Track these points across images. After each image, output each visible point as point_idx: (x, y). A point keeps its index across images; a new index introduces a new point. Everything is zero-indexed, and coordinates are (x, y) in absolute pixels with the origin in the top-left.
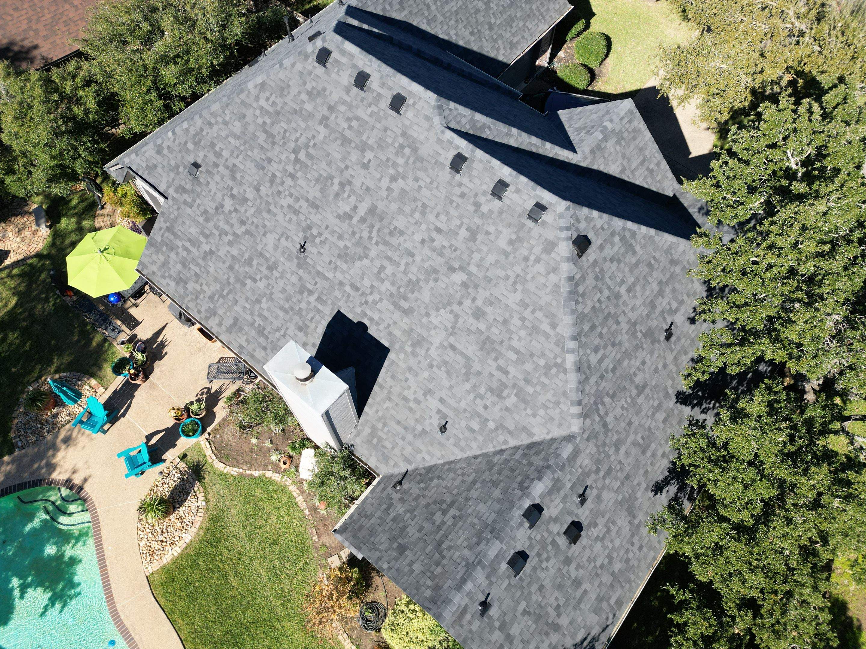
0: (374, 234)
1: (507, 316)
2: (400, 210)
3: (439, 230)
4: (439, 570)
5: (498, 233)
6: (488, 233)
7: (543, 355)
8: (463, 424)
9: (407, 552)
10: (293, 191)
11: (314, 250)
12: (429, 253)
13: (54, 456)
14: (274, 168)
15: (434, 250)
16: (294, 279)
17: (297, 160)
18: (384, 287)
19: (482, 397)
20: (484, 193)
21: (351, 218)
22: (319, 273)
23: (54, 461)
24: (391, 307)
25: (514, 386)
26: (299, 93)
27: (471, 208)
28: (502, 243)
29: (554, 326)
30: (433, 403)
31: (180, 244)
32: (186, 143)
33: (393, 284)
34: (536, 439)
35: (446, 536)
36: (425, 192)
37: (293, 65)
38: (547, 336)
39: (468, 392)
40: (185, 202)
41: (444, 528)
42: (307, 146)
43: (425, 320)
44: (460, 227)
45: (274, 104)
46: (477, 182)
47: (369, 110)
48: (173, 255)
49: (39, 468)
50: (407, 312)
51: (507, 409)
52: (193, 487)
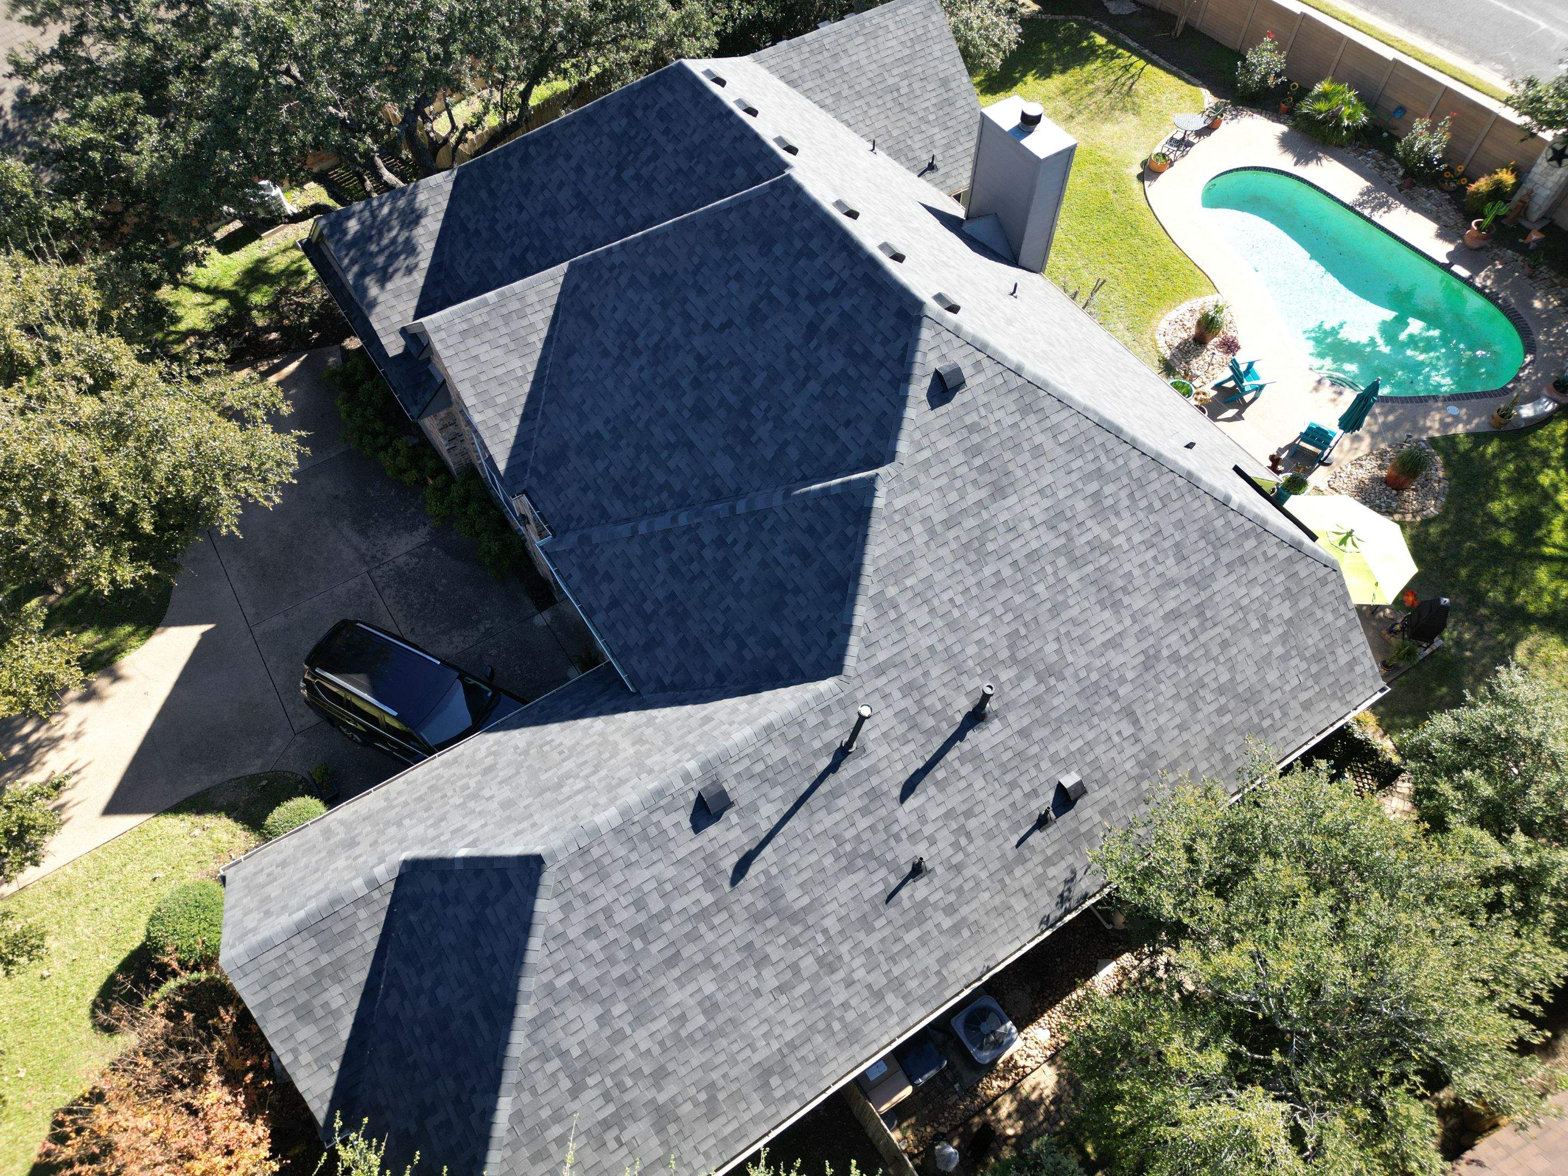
35: (903, 60)
52: (1172, 354)
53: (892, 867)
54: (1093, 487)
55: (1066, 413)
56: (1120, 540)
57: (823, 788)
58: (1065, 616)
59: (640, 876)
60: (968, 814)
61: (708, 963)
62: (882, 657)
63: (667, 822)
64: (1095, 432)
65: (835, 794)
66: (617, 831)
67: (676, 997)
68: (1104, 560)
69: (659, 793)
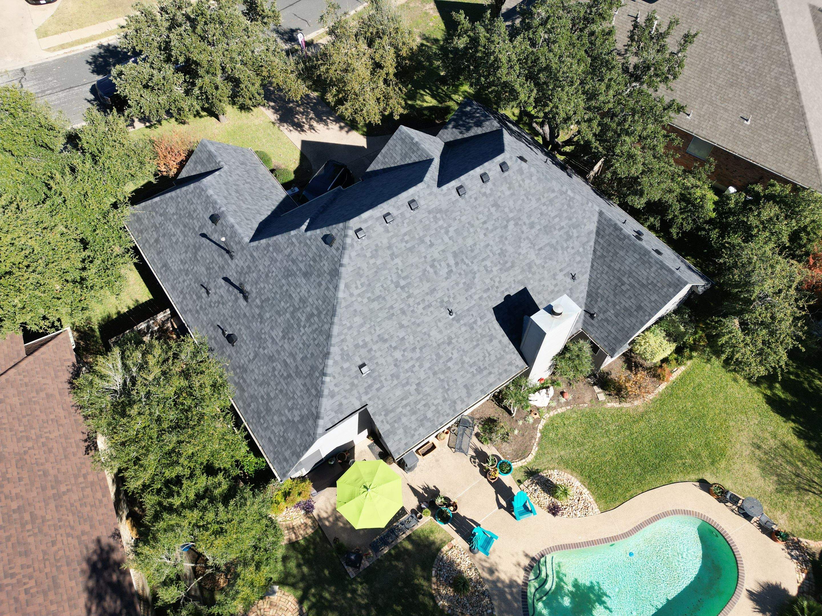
0: (467, 261)
1: (539, 211)
2: (464, 238)
3: (485, 223)
4: (659, 285)
5: (502, 192)
6: (499, 197)
7: (563, 204)
8: (575, 265)
9: (642, 305)
10: (417, 301)
11: (456, 305)
12: (492, 235)
13: (503, 582)
14: (397, 306)
15: (492, 231)
16: (463, 329)
17: (403, 288)
18: (495, 273)
19: (568, 247)
20: (481, 187)
21: (451, 271)
22: (468, 310)
23: (507, 581)
24: (506, 274)
25: (570, 227)
26: (368, 263)
27: (484, 198)
28: (508, 193)
29: (553, 191)
30: (560, 276)
31: (400, 409)
32: (342, 368)
33: (496, 266)
34: (595, 231)
35: (639, 282)
36: (463, 218)
37: (350, 258)
38: (556, 197)
39: (563, 253)
40: (378, 390)
41: (634, 283)
42: (399, 276)
43: (521, 257)
44: (489, 210)
45: (362, 285)
46: (474, 187)
47: (405, 225)
48: (404, 420)
49: (512, 594)
50: (512, 266)
51: (578, 237)
52: (543, 477)
53: (209, 283)
54: (316, 312)
55: (333, 290)
56: (303, 331)
57: (223, 251)
58: (277, 316)
59: (199, 207)
60: (223, 304)
61: (185, 236)
62: (255, 254)
63: (211, 209)
64: (331, 305)
65: (222, 256)
66: (207, 196)
67: (178, 231)
68: (295, 326)
69: (216, 203)
